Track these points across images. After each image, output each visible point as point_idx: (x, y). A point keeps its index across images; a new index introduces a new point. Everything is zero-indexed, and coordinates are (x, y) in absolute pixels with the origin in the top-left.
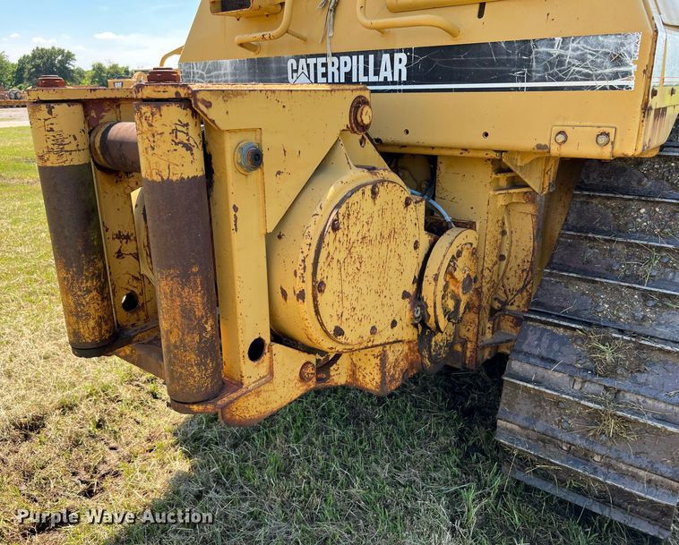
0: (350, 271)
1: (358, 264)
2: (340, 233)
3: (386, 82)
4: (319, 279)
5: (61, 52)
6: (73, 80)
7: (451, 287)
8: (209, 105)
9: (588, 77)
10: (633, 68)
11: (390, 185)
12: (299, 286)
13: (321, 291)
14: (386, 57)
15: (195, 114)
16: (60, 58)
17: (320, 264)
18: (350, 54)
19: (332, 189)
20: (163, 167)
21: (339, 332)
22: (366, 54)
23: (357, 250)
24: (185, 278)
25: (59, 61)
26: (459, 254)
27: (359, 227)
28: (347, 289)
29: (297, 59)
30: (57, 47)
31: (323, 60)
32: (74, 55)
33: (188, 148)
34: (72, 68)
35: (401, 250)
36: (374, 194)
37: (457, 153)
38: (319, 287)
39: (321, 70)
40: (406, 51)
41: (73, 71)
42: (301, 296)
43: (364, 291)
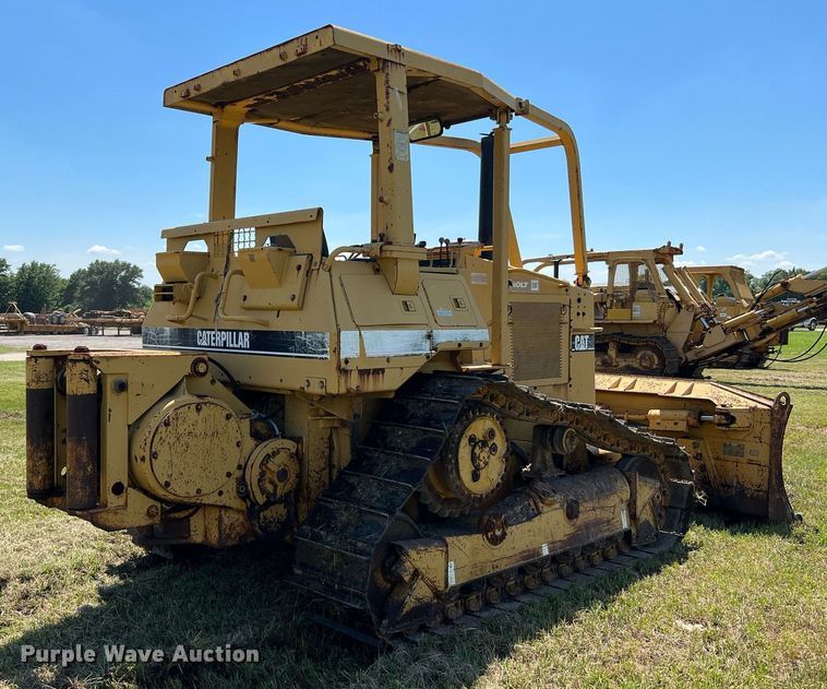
0: (178, 450)
1: (184, 447)
2: (170, 428)
3: (241, 348)
4: (154, 450)
5: (126, 266)
6: (135, 301)
7: (268, 475)
8: (98, 363)
9: (315, 353)
10: (328, 349)
11: (212, 406)
12: (142, 453)
13: (156, 458)
14: (241, 334)
15: (92, 366)
16: (123, 274)
17: (155, 442)
18: (225, 331)
19: (173, 402)
20: (74, 389)
21: (167, 484)
22: (232, 331)
23: (184, 439)
24: (79, 441)
25: (122, 278)
26: (274, 454)
27: (186, 426)
28: (175, 461)
29: (202, 330)
30: (121, 260)
31: (213, 333)
32: (141, 271)
33: (87, 381)
34: (137, 286)
35: (224, 445)
36: (198, 410)
37: (275, 391)
38: (154, 455)
39: (213, 338)
40: (249, 331)
41: (137, 290)
42: (143, 459)
43: (191, 465)
